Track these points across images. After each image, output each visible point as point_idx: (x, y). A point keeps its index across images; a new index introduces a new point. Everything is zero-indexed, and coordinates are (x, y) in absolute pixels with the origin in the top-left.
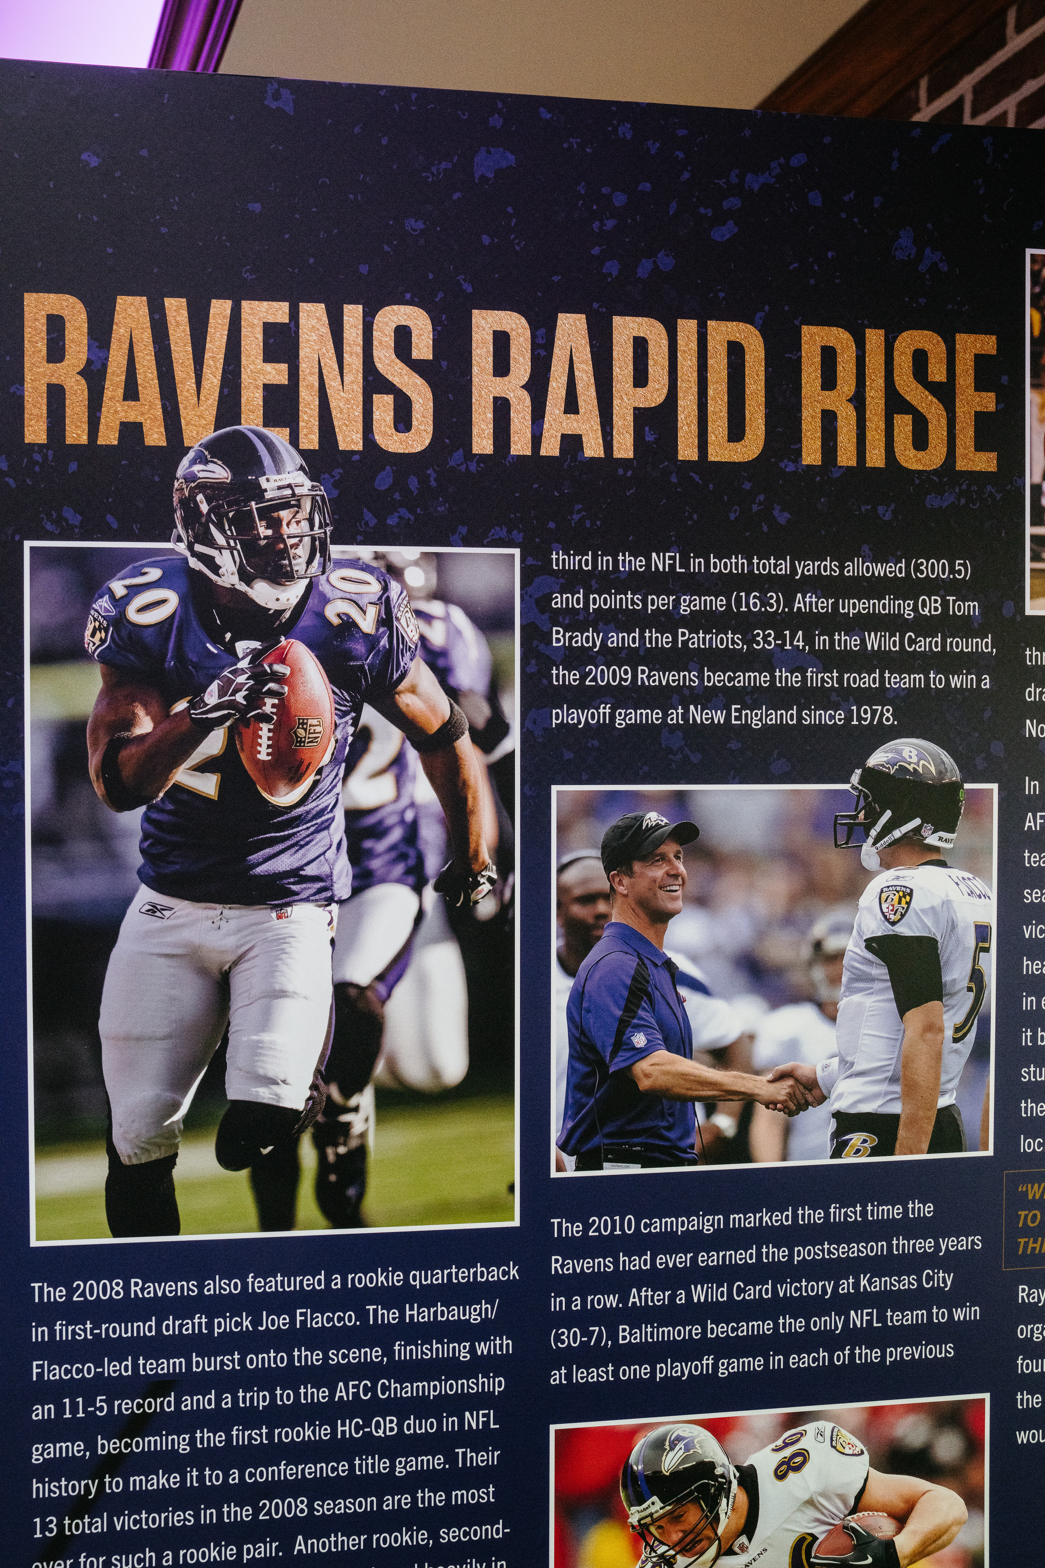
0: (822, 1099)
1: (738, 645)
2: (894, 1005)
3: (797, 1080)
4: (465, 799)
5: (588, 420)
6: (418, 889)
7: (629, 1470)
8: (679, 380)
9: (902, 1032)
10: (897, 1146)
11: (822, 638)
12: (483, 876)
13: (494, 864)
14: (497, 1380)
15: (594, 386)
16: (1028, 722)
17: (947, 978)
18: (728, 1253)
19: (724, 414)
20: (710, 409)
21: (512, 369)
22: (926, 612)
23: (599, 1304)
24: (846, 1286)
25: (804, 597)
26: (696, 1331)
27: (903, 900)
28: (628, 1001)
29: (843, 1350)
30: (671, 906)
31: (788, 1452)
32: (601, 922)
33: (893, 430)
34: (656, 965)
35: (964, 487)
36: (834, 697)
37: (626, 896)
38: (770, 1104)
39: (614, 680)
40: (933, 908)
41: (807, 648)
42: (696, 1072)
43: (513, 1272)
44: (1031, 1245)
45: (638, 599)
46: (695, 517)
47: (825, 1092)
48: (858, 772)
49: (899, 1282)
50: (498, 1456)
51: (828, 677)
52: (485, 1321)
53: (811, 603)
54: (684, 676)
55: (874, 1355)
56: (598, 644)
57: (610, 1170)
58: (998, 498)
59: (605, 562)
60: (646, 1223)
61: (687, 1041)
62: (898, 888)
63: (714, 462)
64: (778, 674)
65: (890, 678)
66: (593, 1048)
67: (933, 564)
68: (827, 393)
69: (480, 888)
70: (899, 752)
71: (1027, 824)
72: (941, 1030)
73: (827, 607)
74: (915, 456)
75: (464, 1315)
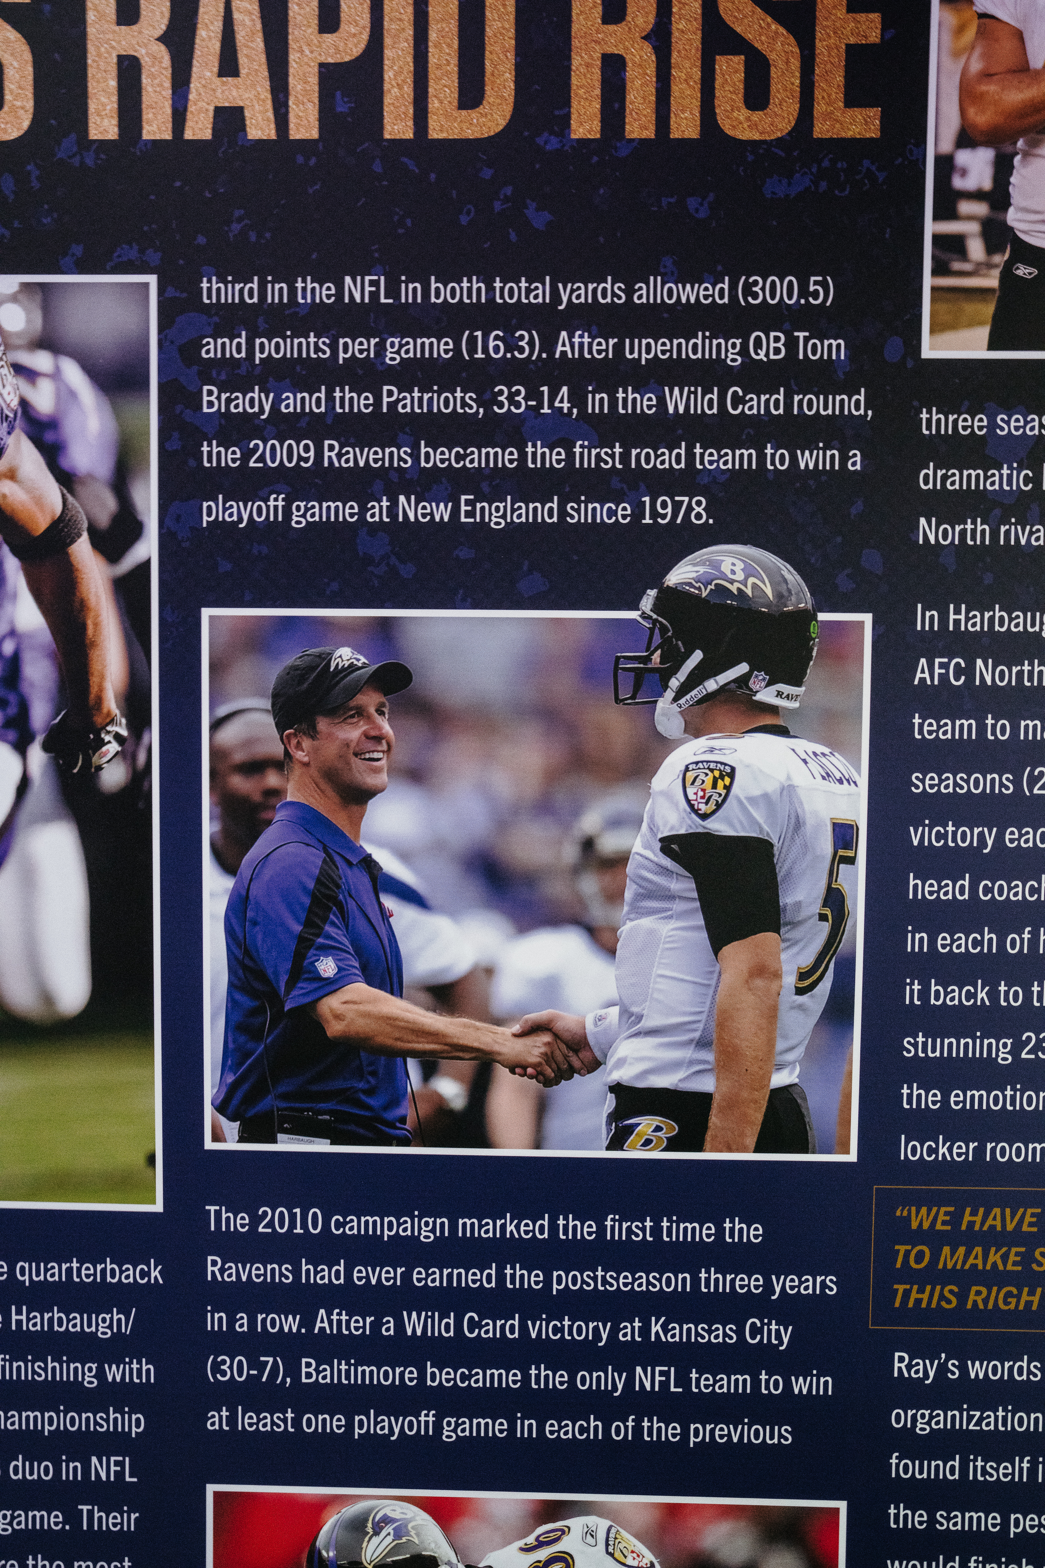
0: (594, 1065)
1: (471, 407)
2: (705, 935)
3: (556, 1036)
4: (84, 627)
5: (253, 86)
6: (21, 748)
7: (316, 1555)
8: (386, 19)
9: (716, 975)
10: (708, 1138)
11: (598, 396)
12: (108, 732)
13: (123, 715)
14: (134, 1417)
15: (260, 34)
16: (923, 521)
17: (787, 899)
18: (456, 1272)
19: (453, 67)
20: (433, 60)
21: (143, 13)
22: (762, 356)
23: (273, 1326)
24: (630, 1331)
25: (571, 336)
26: (411, 1374)
27: (720, 784)
28: (310, 911)
29: (625, 1421)
30: (371, 780)
31: (543, 1554)
32: (272, 801)
33: (713, 80)
34: (350, 864)
35: (826, 163)
36: (615, 483)
37: (306, 765)
38: (517, 1067)
39: (290, 460)
40: (766, 796)
41: (575, 411)
42: (409, 1016)
43: (155, 1273)
44: (914, 1295)
45: (324, 343)
46: (409, 222)
47: (598, 1054)
48: (652, 593)
49: (710, 1332)
50: (136, 1519)
51: (606, 453)
52: (118, 1336)
53: (581, 345)
54: (391, 454)
55: (672, 1432)
56: (267, 408)
57: (286, 1144)
58: (881, 180)
59: (277, 291)
60: (337, 1220)
61: (395, 971)
62: (712, 766)
63: (438, 140)
64: (530, 449)
65: (702, 455)
66: (260, 975)
67: (773, 283)
68: (612, 28)
69: (104, 749)
70: (716, 565)
71: (919, 675)
72: (777, 975)
73: (607, 350)
74: (748, 119)
75: (89, 1326)
